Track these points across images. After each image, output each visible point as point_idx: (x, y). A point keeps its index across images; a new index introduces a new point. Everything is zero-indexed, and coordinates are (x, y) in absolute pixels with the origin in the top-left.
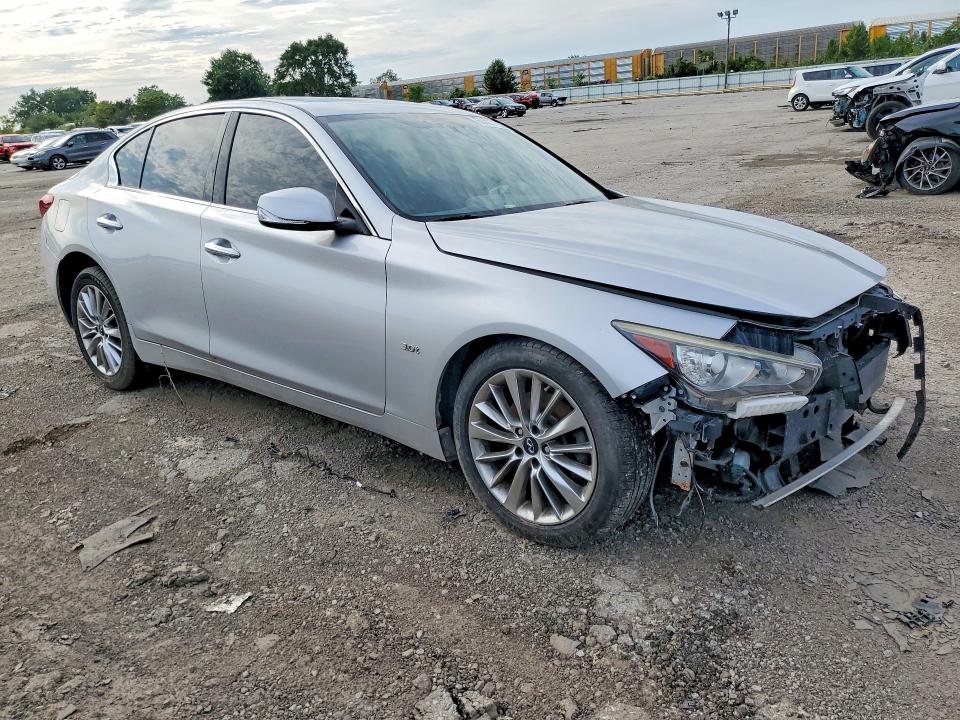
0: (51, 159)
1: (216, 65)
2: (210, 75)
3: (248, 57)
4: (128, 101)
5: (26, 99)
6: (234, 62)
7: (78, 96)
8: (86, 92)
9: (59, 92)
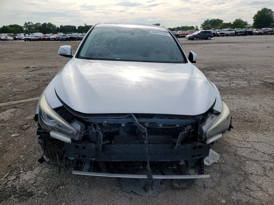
0: (194, 38)
1: (259, 12)
2: (256, 16)
3: (270, 10)
4: (230, 23)
5: (206, 22)
6: (265, 12)
7: (219, 21)
8: (221, 20)
9: (214, 20)
